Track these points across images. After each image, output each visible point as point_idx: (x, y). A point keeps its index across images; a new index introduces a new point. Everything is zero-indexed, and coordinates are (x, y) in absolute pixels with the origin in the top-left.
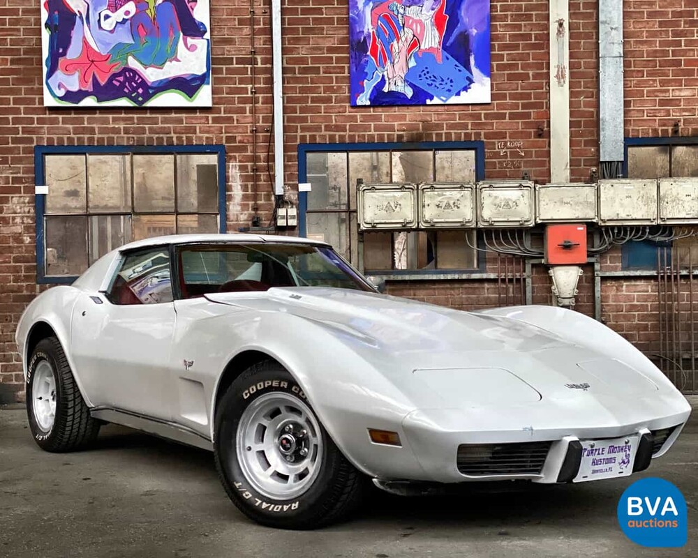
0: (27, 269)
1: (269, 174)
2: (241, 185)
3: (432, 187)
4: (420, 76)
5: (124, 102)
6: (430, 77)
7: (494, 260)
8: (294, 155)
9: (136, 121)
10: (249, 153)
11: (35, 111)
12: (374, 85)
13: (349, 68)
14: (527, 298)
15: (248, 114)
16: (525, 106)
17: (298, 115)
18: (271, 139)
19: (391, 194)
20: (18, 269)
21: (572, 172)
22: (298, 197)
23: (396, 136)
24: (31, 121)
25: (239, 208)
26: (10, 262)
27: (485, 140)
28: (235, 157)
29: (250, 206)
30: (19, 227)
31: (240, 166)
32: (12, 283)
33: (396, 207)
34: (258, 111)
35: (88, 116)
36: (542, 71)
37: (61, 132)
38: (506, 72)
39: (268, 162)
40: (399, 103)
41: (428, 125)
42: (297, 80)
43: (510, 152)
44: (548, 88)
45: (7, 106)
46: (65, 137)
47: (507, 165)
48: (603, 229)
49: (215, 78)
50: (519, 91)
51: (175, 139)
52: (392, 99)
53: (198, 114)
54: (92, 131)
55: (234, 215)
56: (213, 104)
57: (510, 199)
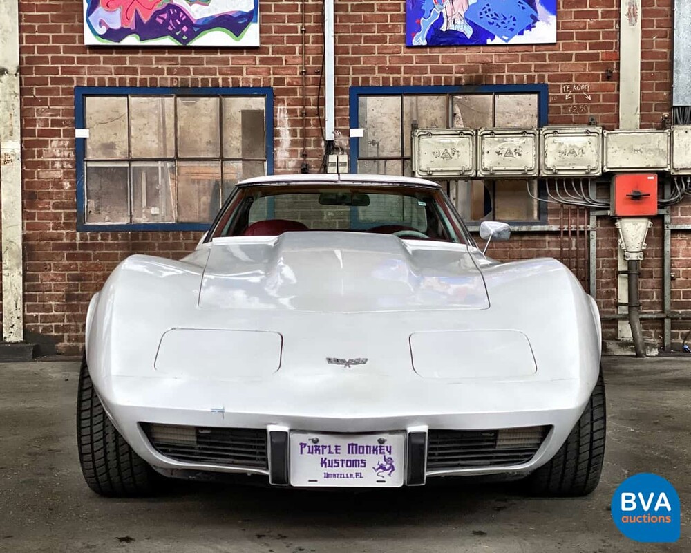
0: (68, 216)
1: (319, 119)
2: (289, 130)
3: (492, 133)
4: (481, 14)
5: (167, 41)
6: (492, 15)
7: (556, 212)
8: (346, 99)
9: (180, 61)
10: (298, 97)
11: (74, 50)
12: (432, 23)
13: (405, 5)
14: (591, 252)
15: (297, 54)
16: (592, 47)
17: (350, 55)
18: (321, 81)
19: (447, 140)
20: (58, 216)
21: (642, 118)
22: (350, 143)
23: (453, 79)
24: (71, 60)
25: (287, 154)
26: (49, 209)
27: (549, 83)
28: (283, 101)
29: (299, 152)
30: (58, 172)
31: (288, 110)
32: (51, 231)
33: (454, 154)
34: (308, 52)
35: (130, 55)
36: (612, 9)
37: (102, 71)
38: (573, 10)
39: (318, 106)
40: (458, 43)
41: (488, 67)
42: (350, 19)
43: (576, 95)
44: (618, 27)
45: (46, 45)
46: (107, 77)
47: (572, 109)
48: (675, 179)
49: (263, 16)
50: (587, 30)
51: (220, 81)
52: (450, 39)
53: (245, 55)
54: (134, 71)
55: (281, 161)
56: (261, 43)
57: (575, 146)
